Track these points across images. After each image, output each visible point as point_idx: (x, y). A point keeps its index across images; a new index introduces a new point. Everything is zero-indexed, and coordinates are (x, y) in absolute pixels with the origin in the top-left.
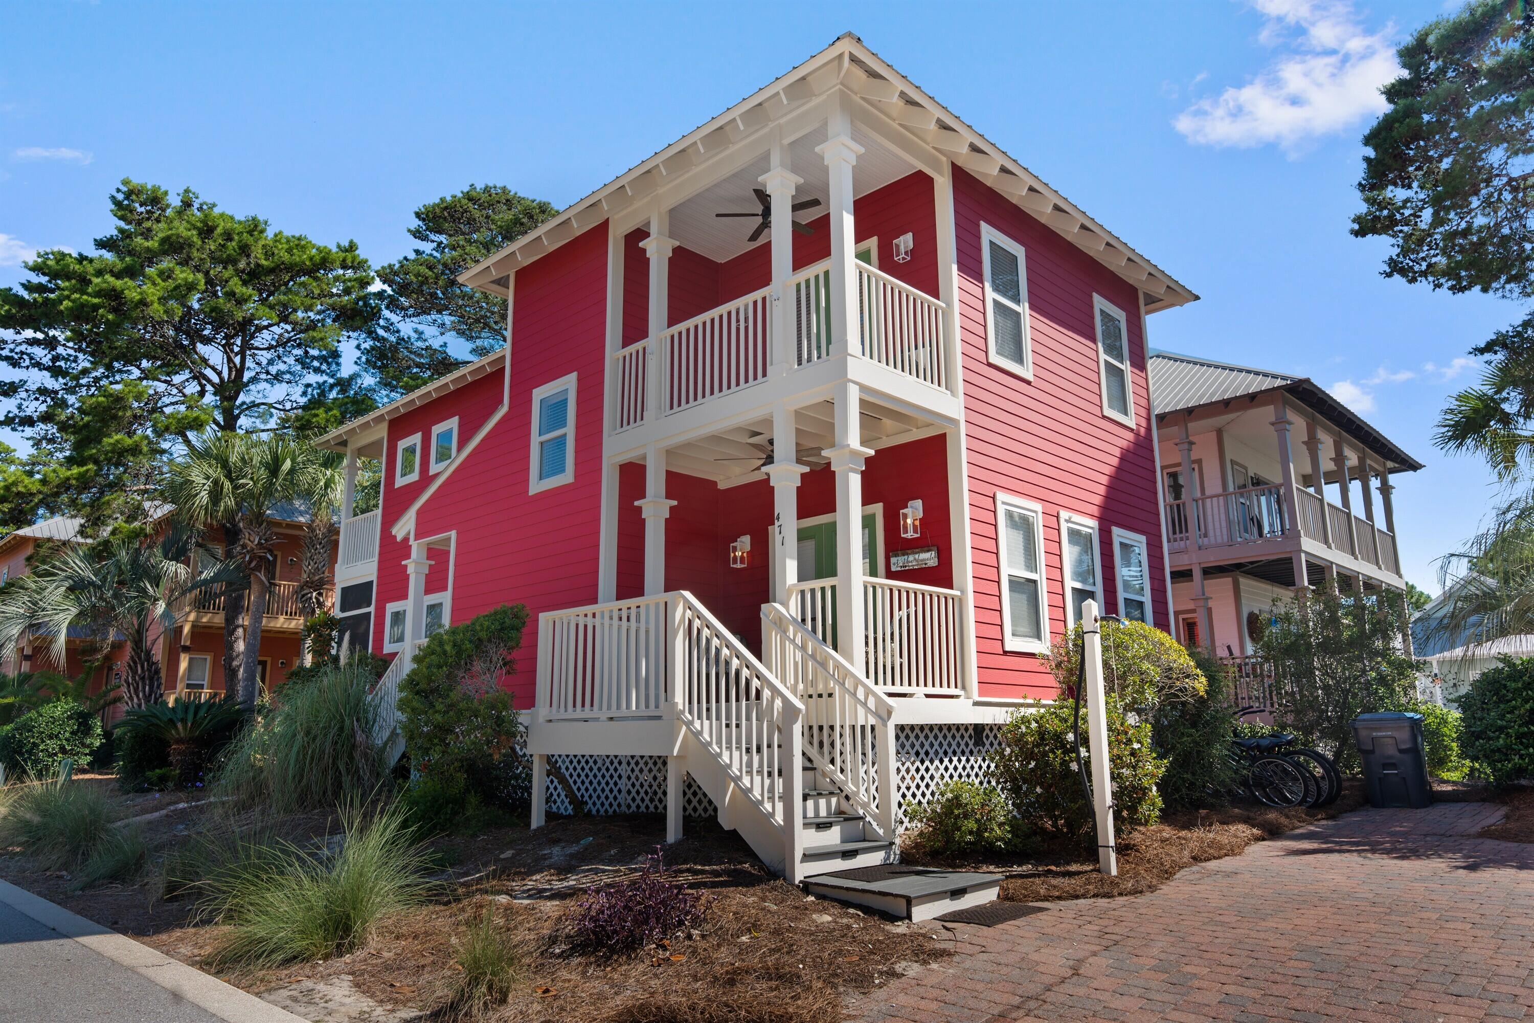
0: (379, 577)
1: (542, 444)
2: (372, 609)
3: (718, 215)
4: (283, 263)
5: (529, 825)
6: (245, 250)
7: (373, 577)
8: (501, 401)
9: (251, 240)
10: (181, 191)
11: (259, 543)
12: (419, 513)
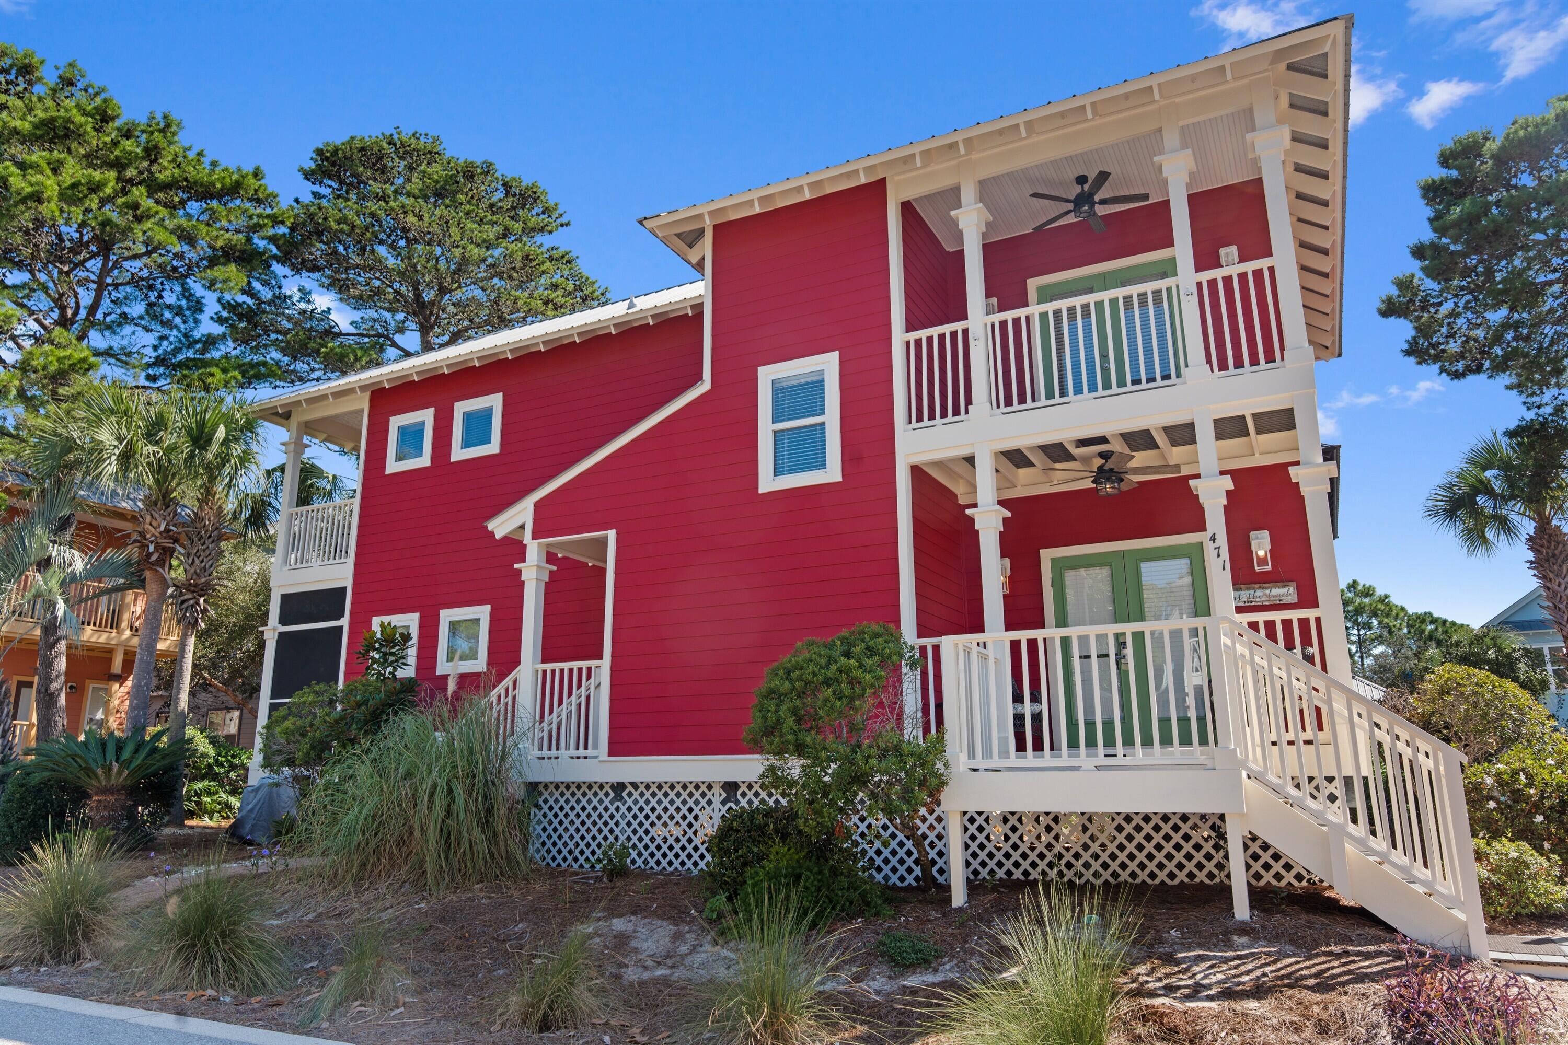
0: (355, 584)
1: (776, 433)
2: (345, 622)
3: (1035, 195)
4: (186, 179)
5: (948, 900)
6: (152, 153)
7: (348, 583)
8: (699, 377)
9: (163, 143)
10: (62, 63)
11: (167, 531)
12: (538, 505)
